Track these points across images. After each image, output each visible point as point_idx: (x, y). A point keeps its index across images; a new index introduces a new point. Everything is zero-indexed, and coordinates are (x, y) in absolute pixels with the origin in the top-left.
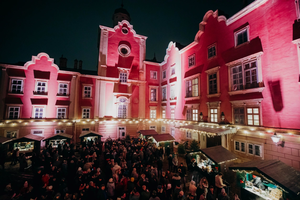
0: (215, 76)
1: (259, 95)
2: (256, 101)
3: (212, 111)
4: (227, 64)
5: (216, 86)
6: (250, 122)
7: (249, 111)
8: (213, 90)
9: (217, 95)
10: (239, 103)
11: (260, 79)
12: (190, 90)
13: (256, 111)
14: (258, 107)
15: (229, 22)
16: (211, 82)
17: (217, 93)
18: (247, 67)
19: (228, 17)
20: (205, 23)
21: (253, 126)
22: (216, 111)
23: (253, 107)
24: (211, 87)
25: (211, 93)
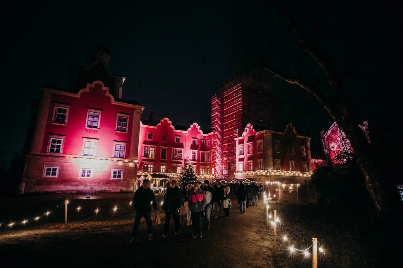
0: (165, 150)
1: (181, 163)
2: (180, 165)
3: (162, 167)
4: (172, 148)
5: (165, 155)
6: (178, 172)
7: (178, 168)
8: (164, 156)
9: (166, 160)
10: (175, 165)
11: (182, 158)
12: (146, 152)
13: (180, 168)
14: (181, 167)
15: (175, 131)
16: (162, 153)
17: (165, 158)
18: (179, 152)
19: (176, 129)
20: (163, 121)
21: (179, 173)
22: (164, 167)
23: (179, 167)
24: (162, 155)
25: (162, 158)
